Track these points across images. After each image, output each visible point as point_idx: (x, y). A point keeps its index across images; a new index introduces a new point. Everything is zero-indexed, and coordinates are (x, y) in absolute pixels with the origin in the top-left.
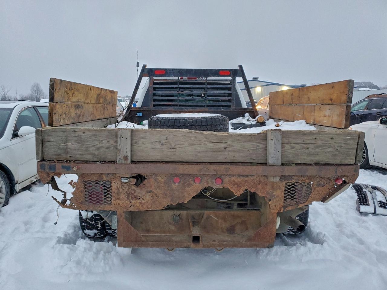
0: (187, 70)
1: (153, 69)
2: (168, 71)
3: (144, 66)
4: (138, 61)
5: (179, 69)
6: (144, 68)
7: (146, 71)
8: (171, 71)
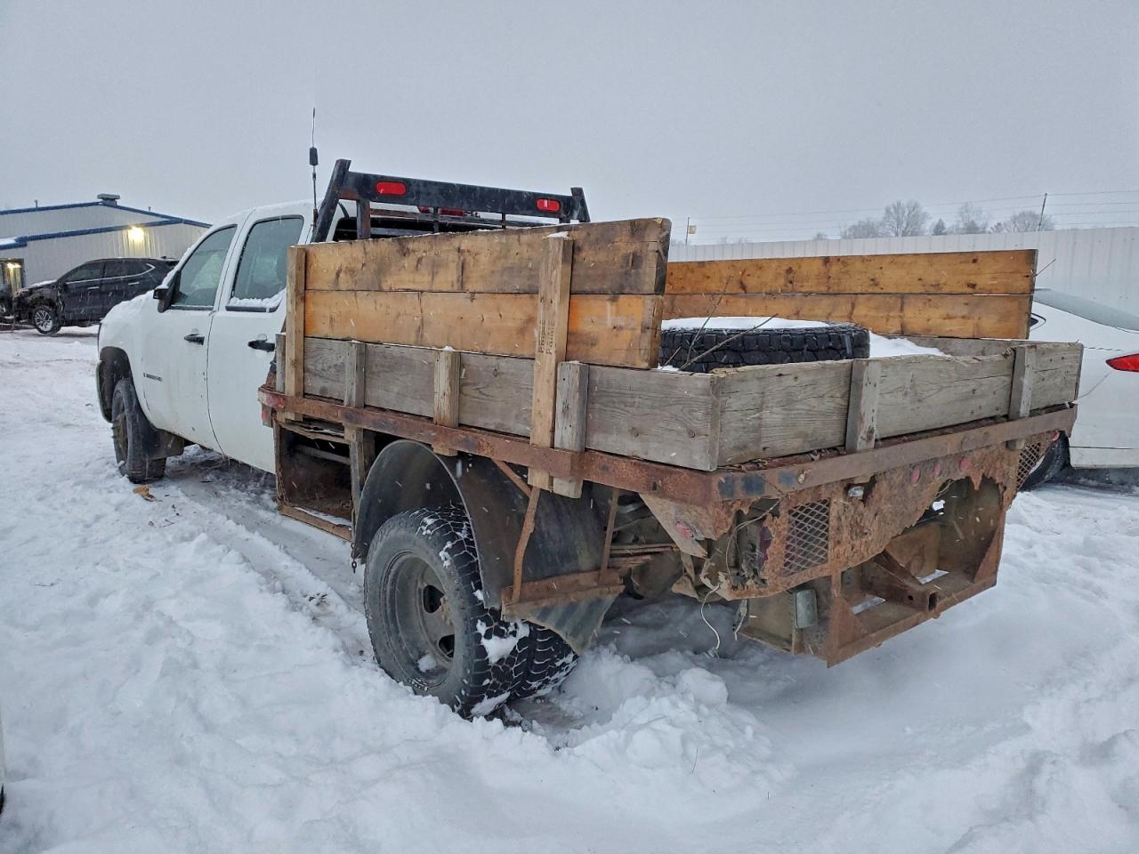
0: (462, 188)
1: (373, 179)
2: (414, 188)
3: (343, 166)
4: (315, 147)
5: (441, 183)
6: (344, 174)
7: (351, 180)
8: (422, 189)
